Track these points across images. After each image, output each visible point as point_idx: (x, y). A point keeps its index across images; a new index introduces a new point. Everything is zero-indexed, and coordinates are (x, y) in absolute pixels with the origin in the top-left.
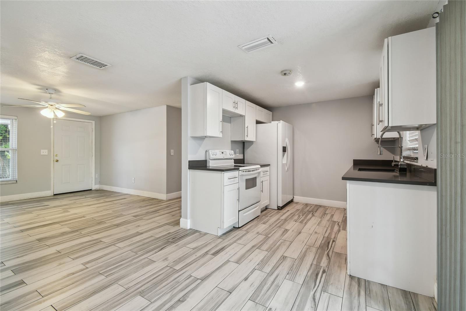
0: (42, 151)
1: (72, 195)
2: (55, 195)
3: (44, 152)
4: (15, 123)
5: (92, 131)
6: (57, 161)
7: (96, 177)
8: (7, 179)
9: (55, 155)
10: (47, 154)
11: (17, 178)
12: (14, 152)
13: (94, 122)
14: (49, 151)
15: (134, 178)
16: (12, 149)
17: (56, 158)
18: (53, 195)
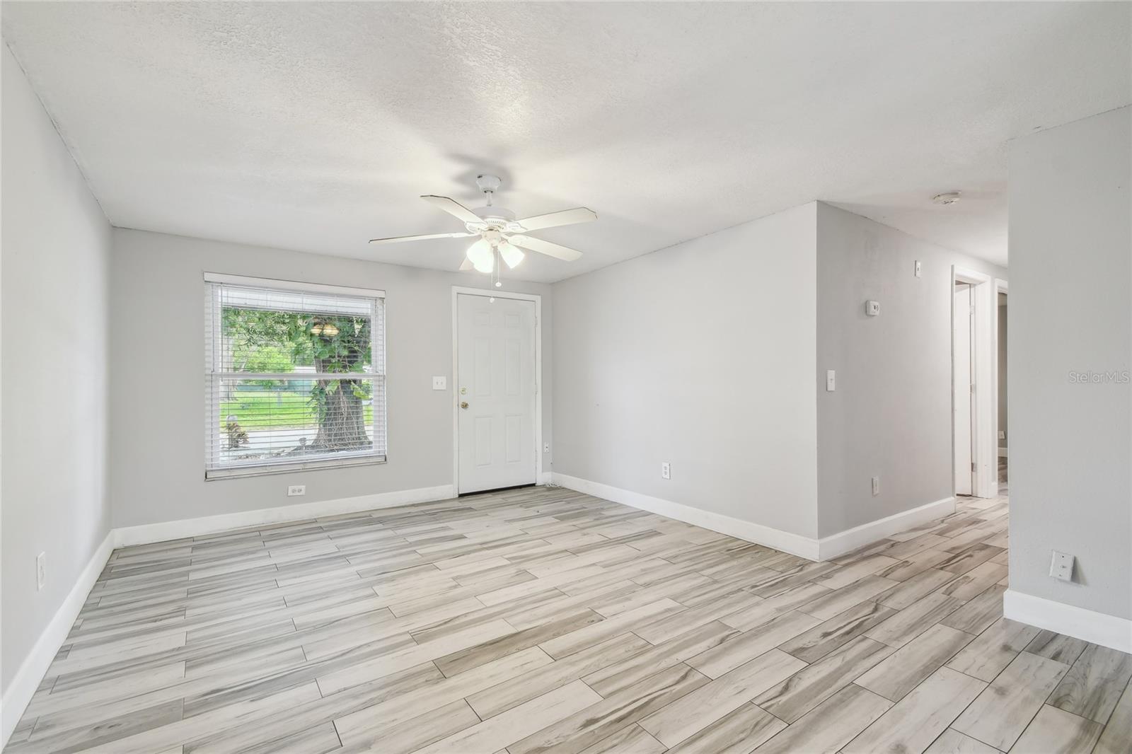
0: (435, 379)
1: (498, 498)
2: (461, 496)
3: (440, 382)
4: (381, 307)
5: (536, 324)
6: (465, 406)
7: (546, 450)
8: (368, 452)
9: (461, 390)
10: (445, 388)
11: (386, 448)
12: (382, 383)
13: (538, 299)
14: (450, 382)
15: (667, 465)
16: (375, 376)
17: (463, 399)
18: (457, 496)
